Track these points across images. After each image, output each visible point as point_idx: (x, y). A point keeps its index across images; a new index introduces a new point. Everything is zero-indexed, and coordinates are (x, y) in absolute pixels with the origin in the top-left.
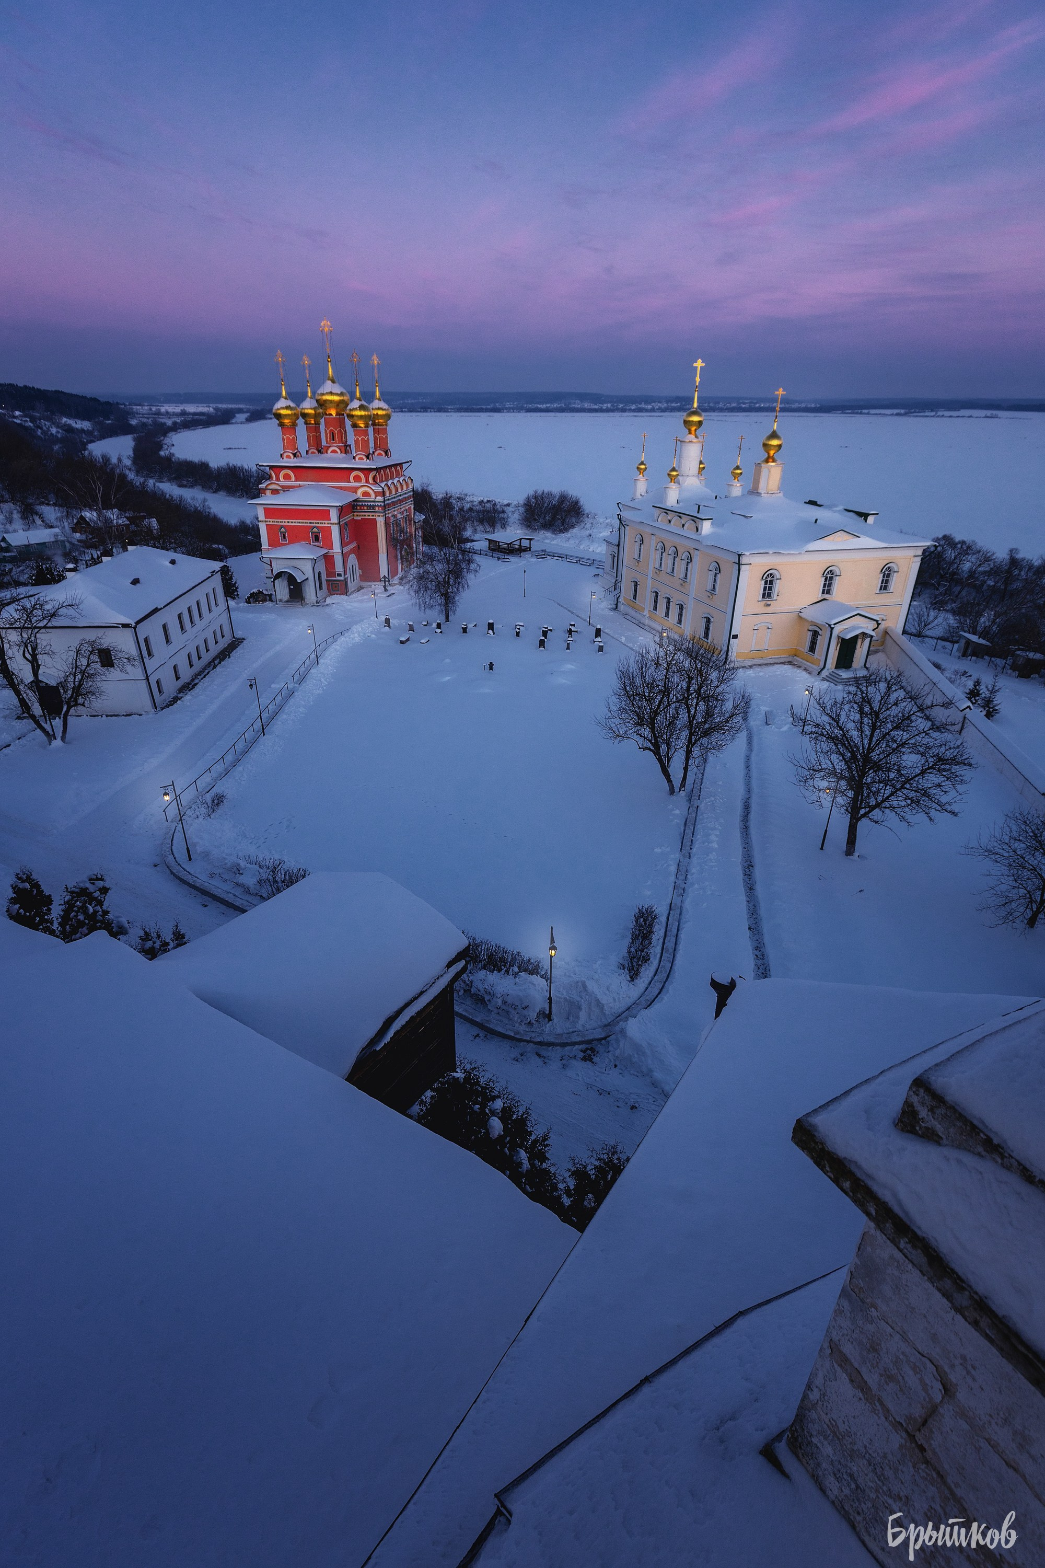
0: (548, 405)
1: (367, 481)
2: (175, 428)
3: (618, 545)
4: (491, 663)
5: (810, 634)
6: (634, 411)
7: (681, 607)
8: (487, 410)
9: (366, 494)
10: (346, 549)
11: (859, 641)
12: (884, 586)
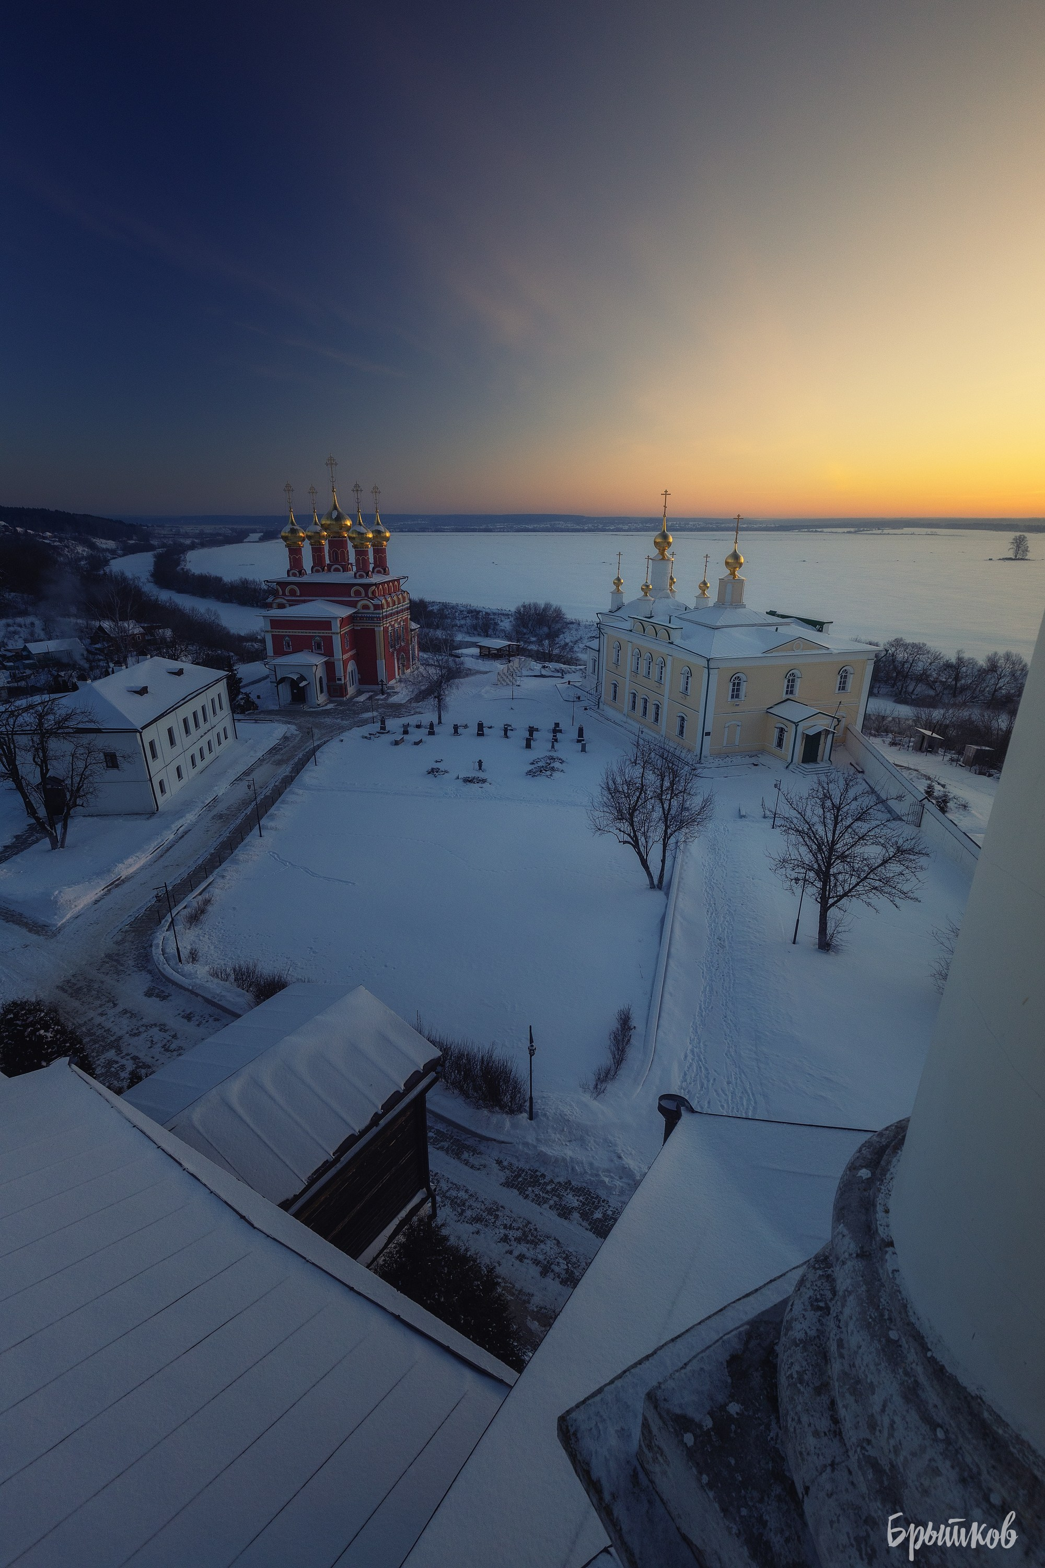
0: (535, 526)
1: (367, 595)
2: (193, 547)
3: (599, 651)
4: (480, 761)
5: (777, 731)
6: (612, 531)
7: (658, 707)
8: (480, 530)
9: (365, 607)
10: (345, 657)
11: (823, 737)
12: (842, 687)
